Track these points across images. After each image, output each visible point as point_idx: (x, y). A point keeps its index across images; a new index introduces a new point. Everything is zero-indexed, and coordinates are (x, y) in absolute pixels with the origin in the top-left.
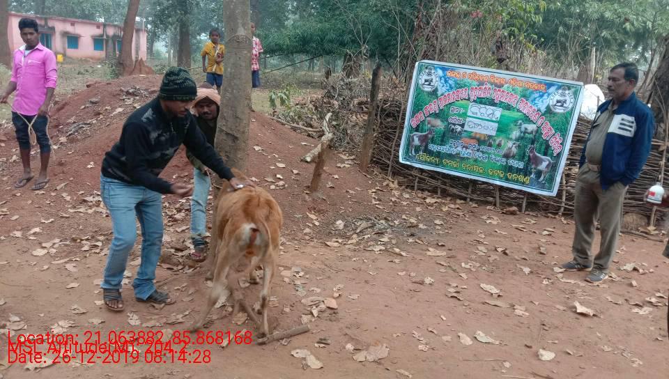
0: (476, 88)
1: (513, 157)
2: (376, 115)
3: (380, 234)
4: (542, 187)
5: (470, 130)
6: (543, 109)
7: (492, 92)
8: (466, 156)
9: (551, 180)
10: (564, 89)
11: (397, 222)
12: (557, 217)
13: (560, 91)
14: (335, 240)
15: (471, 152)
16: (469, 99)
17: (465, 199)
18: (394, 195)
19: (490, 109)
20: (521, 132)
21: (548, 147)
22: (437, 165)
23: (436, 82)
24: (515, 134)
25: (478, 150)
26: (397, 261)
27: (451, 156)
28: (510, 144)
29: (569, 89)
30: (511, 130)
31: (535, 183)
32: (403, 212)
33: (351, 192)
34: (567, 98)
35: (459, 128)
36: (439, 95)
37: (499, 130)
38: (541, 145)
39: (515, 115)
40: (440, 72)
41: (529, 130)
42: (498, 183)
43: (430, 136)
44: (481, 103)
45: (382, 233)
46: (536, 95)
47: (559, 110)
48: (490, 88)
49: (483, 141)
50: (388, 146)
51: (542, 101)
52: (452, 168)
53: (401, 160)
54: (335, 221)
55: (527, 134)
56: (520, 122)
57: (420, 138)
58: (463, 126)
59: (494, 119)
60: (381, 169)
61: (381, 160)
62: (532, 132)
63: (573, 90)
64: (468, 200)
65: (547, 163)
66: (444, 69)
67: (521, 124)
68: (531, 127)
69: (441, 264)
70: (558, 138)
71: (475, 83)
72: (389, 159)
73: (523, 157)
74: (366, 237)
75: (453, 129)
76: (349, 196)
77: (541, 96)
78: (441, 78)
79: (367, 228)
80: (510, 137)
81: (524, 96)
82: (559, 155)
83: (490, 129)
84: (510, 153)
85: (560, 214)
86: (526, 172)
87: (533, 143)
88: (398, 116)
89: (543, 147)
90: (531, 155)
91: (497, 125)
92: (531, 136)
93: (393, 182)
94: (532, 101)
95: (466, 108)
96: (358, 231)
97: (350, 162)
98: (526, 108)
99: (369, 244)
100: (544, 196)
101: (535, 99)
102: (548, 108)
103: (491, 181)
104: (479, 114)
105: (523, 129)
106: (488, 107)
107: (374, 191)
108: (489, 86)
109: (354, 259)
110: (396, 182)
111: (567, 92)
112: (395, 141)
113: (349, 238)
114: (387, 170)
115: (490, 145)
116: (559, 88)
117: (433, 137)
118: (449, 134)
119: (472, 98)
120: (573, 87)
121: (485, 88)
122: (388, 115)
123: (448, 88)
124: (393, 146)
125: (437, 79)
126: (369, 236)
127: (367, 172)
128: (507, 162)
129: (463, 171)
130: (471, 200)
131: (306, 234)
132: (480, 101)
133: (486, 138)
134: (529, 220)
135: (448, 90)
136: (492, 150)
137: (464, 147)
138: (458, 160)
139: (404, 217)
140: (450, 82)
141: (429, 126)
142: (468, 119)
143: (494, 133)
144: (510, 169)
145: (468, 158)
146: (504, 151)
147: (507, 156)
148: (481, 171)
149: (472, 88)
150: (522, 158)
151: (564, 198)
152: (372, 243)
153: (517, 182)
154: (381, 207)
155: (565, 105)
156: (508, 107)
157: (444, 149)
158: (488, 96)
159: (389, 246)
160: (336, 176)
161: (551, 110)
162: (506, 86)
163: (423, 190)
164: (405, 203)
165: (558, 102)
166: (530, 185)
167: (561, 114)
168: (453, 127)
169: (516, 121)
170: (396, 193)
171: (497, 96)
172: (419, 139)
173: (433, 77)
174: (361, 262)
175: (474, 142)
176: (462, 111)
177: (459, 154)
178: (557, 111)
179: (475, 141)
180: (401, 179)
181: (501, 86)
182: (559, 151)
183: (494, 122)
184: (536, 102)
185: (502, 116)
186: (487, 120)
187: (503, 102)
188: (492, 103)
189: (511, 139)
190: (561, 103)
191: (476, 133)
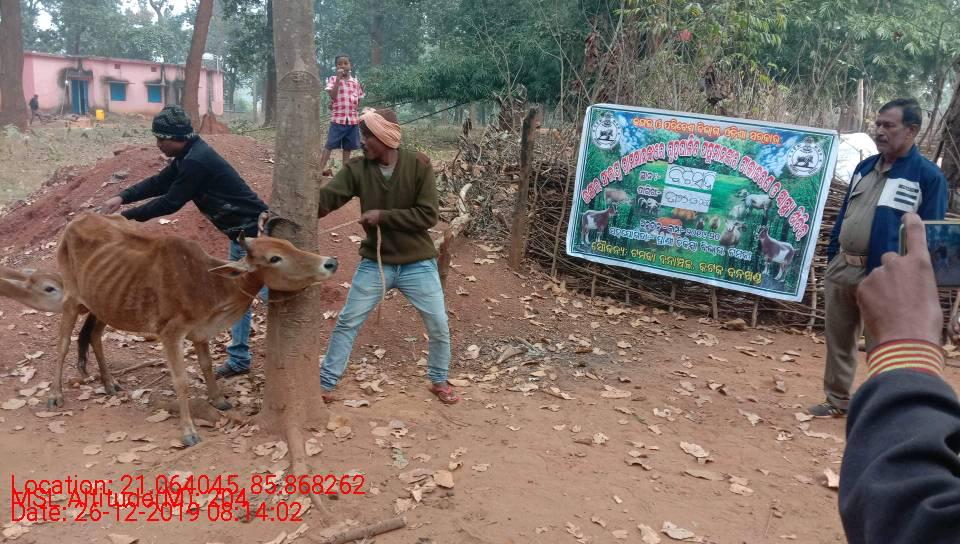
0: (676, 143)
1: (736, 244)
2: (531, 185)
3: (533, 364)
4: (781, 288)
5: (669, 205)
6: (778, 172)
7: (700, 147)
8: (665, 243)
9: (794, 277)
10: (809, 141)
11: (560, 346)
12: (804, 332)
13: (803, 144)
14: (464, 375)
15: (672, 237)
16: (666, 160)
17: (666, 308)
18: (560, 305)
19: (699, 173)
20: (746, 207)
21: (787, 227)
22: (622, 258)
23: (618, 136)
24: (738, 209)
25: (683, 235)
26: (554, 407)
27: (642, 245)
28: (730, 225)
29: (816, 140)
30: (732, 204)
31: (769, 282)
32: (571, 329)
33: (493, 300)
34: (814, 154)
35: (653, 203)
36: (622, 154)
37: (714, 205)
38: (777, 225)
39: (738, 181)
40: (623, 121)
41: (758, 204)
42: (714, 283)
43: (610, 215)
44: (685, 164)
45: (535, 364)
46: (767, 151)
47: (802, 172)
48: (697, 143)
49: (689, 221)
50: (549, 231)
51: (776, 160)
52: (646, 263)
53: (569, 252)
54: (467, 345)
55: (754, 210)
56: (744, 191)
57: (596, 218)
58: (658, 199)
59: (705, 188)
60: (542, 265)
61: (540, 252)
62: (763, 206)
63: (822, 141)
64: (671, 309)
65: (788, 251)
66: (628, 116)
67: (745, 195)
68: (761, 199)
69: (621, 411)
70: (802, 213)
71: (675, 136)
72: (552, 250)
73: (751, 244)
74: (511, 370)
75: (645, 204)
76: (490, 308)
77: (775, 152)
78: (624, 129)
79: (514, 356)
80: (730, 214)
81: (749, 153)
82: (804, 240)
83: (700, 203)
84: (731, 239)
85: (810, 328)
86: (755, 266)
87: (764, 222)
88: (564, 187)
89: (780, 228)
90: (763, 240)
91: (709, 196)
92: (762, 212)
93: (559, 284)
94: (761, 160)
95: (662, 172)
96: (500, 361)
97: (495, 256)
98: (753, 171)
99: (515, 380)
100: (784, 302)
101: (765, 156)
102: (785, 169)
103: (703, 281)
104: (682, 181)
105: (748, 202)
106: (694, 170)
107: (528, 298)
108: (696, 139)
109: (490, 405)
110: (563, 284)
111: (813, 145)
112: (560, 223)
113: (485, 372)
114: (550, 266)
115: (701, 227)
116: (801, 139)
117: (615, 217)
118: (639, 212)
119: (672, 158)
120: (822, 138)
121: (691, 142)
122: (549, 186)
123: (635, 143)
124: (558, 229)
125: (620, 131)
126: (516, 368)
127: (520, 270)
128: (726, 252)
129: (661, 266)
130: (676, 309)
131: (420, 368)
132: (684, 162)
133: (695, 217)
134: (761, 338)
135: (635, 146)
136: (702, 234)
137: (662, 230)
138: (654, 250)
139: (571, 337)
140: (638, 134)
141: (609, 200)
142: (667, 189)
143: (705, 209)
144: (731, 262)
145: (668, 247)
146: (721, 235)
147: (726, 243)
148: (688, 266)
149: (671, 143)
150: (749, 244)
151: (814, 304)
152: (519, 379)
153: (742, 281)
154: (537, 323)
155: (810, 165)
156: (725, 170)
157: (632, 234)
158: (695, 154)
159: (545, 384)
160: (472, 278)
161: (789, 173)
162: (721, 138)
163: (604, 295)
164: (575, 316)
165: (800, 160)
166: (763, 285)
167: (806, 178)
168: (644, 200)
169: (737, 190)
170: (563, 301)
171: (708, 155)
172: (595, 220)
173: (613, 128)
174: (501, 409)
175: (676, 223)
176: (657, 177)
177: (655, 241)
178: (799, 173)
179: (677, 220)
180: (572, 279)
181: (713, 138)
182: (803, 233)
183: (705, 192)
184: (767, 161)
185: (716, 183)
186: (694, 190)
187: (716, 163)
188: (701, 164)
189: (731, 217)
190: (805, 161)
191: (679, 210)
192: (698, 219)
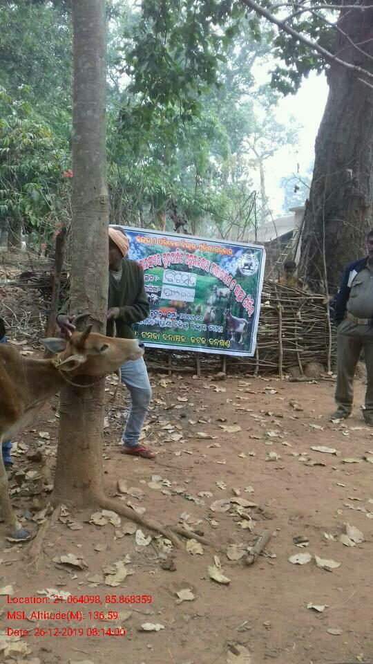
0: (168, 254)
1: (213, 322)
4: (242, 348)
5: (167, 298)
6: (234, 273)
8: (166, 326)
9: (249, 341)
10: (249, 253)
12: (255, 376)
13: (246, 255)
15: (170, 321)
16: (163, 266)
17: (166, 372)
19: (185, 275)
20: (217, 297)
21: (242, 309)
24: (212, 299)
25: (178, 318)
27: (149, 328)
28: (208, 309)
29: (253, 252)
30: (209, 295)
31: (235, 345)
34: (253, 261)
35: (155, 297)
37: (197, 296)
38: (236, 308)
39: (210, 280)
41: (224, 295)
42: (201, 350)
44: (175, 269)
46: (226, 259)
47: (247, 273)
48: (182, 254)
49: (182, 309)
51: (232, 265)
52: (153, 341)
55: (222, 298)
56: (215, 286)
58: (159, 294)
59: (191, 285)
62: (226, 295)
63: (256, 253)
64: (170, 373)
65: (244, 324)
66: (132, 234)
67: (216, 289)
68: (225, 291)
70: (250, 299)
71: (166, 250)
73: (222, 322)
75: (149, 298)
77: (230, 260)
80: (208, 302)
81: (215, 261)
82: (253, 315)
83: (188, 296)
84: (209, 319)
85: (256, 372)
86: (225, 335)
87: (228, 307)
89: (238, 310)
90: (228, 318)
91: (194, 291)
94: (223, 265)
95: (160, 275)
98: (219, 273)
100: (240, 357)
101: (225, 263)
102: (238, 271)
103: (194, 349)
104: (174, 280)
105: (218, 294)
106: (182, 273)
108: (180, 252)
111: (252, 255)
115: (190, 312)
116: (245, 251)
119: (166, 265)
120: (256, 250)
121: (178, 254)
123: (139, 254)
128: (207, 328)
129: (165, 342)
130: (173, 372)
132: (175, 267)
133: (185, 305)
135: (139, 257)
136: (191, 317)
137: (163, 316)
138: (158, 331)
140: (141, 248)
142: (164, 287)
143: (192, 300)
144: (210, 334)
145: (168, 328)
146: (203, 318)
147: (207, 322)
148: (183, 340)
149: (165, 254)
150: (220, 323)
151: (258, 357)
152: (162, 433)
153: (218, 347)
155: (252, 268)
156: (202, 272)
158: (181, 262)
161: (240, 273)
162: (197, 251)
165: (246, 265)
166: (232, 347)
167: (250, 277)
168: (149, 296)
171: (190, 262)
175: (172, 311)
176: (157, 278)
177: (158, 324)
178: (245, 274)
179: (173, 309)
181: (192, 251)
182: (252, 312)
183: (190, 288)
184: (227, 266)
185: (198, 281)
186: (182, 286)
187: (196, 268)
188: (186, 269)
189: (209, 304)
190: (248, 266)
191: (174, 301)
192: (187, 307)
